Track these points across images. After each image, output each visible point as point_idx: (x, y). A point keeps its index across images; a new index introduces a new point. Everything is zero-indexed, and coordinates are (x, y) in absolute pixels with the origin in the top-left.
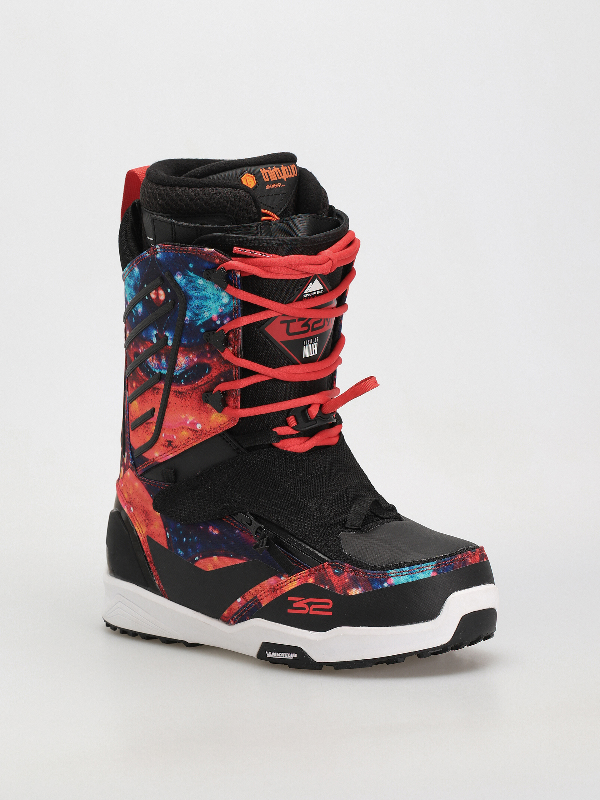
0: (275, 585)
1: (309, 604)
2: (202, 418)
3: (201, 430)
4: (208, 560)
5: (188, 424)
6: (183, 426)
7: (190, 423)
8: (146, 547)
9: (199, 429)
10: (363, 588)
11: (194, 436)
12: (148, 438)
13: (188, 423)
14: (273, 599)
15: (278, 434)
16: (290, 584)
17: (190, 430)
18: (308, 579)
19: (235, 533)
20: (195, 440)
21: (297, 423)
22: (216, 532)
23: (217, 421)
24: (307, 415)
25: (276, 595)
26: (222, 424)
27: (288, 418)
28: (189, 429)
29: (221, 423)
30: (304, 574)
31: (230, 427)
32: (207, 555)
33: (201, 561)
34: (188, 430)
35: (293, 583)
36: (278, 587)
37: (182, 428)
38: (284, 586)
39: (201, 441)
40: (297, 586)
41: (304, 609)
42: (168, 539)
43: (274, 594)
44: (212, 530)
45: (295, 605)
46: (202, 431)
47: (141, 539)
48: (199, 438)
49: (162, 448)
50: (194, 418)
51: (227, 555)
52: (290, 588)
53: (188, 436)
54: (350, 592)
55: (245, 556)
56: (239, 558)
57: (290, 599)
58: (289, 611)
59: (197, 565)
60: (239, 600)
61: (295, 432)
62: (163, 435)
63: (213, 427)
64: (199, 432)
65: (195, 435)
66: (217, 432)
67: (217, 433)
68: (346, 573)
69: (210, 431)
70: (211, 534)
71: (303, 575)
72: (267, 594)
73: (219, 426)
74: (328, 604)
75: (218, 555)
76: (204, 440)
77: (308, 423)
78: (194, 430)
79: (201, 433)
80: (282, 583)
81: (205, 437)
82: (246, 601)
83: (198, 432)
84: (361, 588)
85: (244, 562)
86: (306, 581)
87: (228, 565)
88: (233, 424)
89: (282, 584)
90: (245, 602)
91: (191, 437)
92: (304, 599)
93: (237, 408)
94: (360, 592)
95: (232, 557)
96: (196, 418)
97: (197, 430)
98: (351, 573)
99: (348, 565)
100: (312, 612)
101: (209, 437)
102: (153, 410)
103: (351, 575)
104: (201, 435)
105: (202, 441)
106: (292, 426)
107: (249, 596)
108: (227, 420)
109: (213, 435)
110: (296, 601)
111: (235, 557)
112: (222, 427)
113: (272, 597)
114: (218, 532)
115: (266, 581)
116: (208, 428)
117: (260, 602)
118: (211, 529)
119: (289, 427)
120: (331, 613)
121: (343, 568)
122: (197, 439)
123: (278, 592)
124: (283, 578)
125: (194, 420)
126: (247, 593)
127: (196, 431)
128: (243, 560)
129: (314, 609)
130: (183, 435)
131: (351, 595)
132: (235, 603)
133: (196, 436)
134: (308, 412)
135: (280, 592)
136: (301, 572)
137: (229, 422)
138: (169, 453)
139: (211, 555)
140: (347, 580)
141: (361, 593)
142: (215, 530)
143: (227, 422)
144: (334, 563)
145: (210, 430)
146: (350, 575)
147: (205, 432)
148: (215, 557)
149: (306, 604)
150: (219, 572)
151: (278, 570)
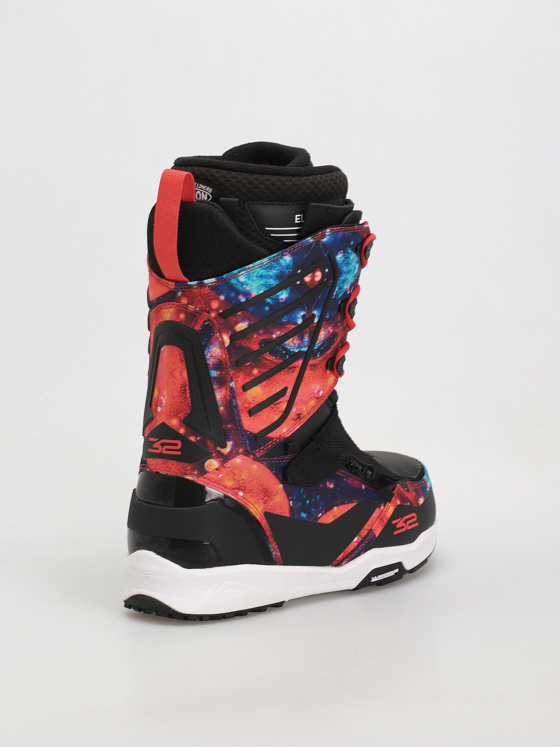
1: (405, 522)
8: (264, 523)
12: (276, 418)
22: (332, 486)
32: (328, 509)
35: (390, 509)
42: (290, 507)
45: (398, 526)
47: (258, 517)
49: (291, 422)
51: (343, 503)
57: (394, 522)
58: (396, 533)
59: (321, 521)
62: (294, 410)
75: (337, 505)
87: (345, 511)
90: (361, 539)
92: (401, 519)
95: (347, 504)
100: (409, 528)
102: (286, 389)
107: (364, 532)
138: (296, 426)
139: (332, 508)
150: (338, 521)
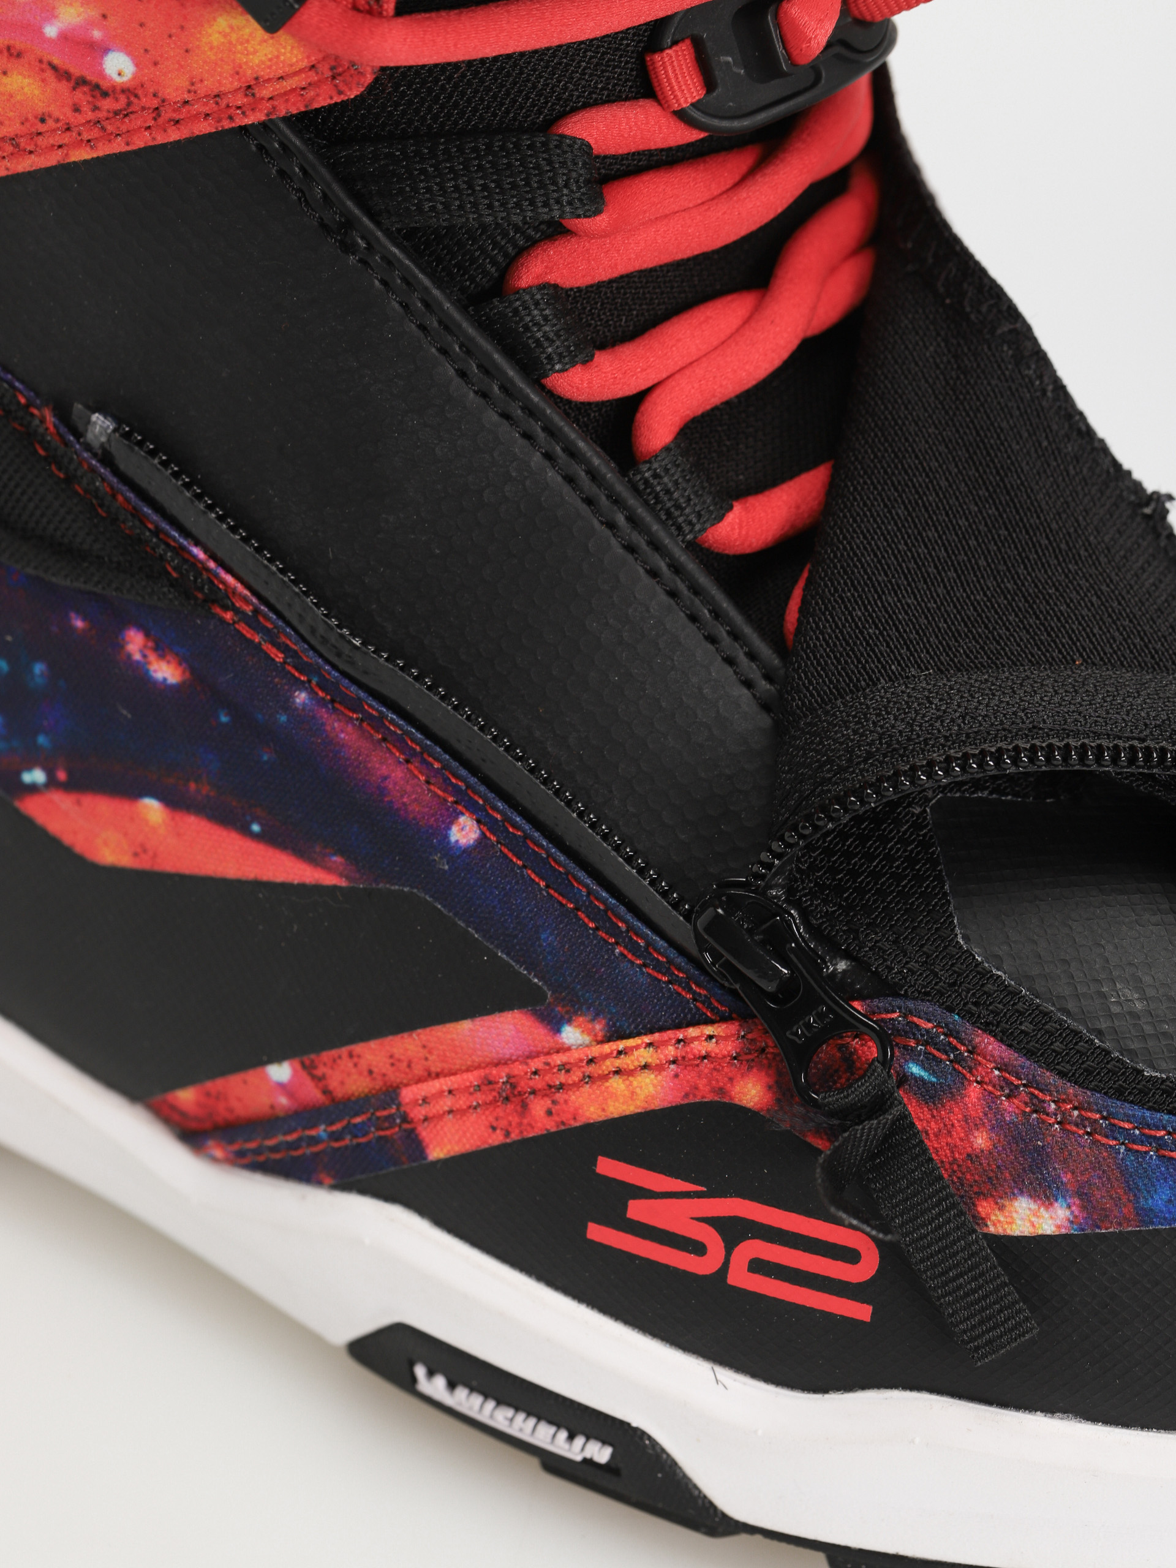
0: (518, 1069)
2: (142, 25)
3: (129, 91)
4: (104, 806)
5: (50, 41)
6: (19, 44)
7: (64, 37)
9: (118, 79)
10: (1083, 1208)
11: (76, 109)
13: (51, 31)
14: (497, 1139)
15: (595, 152)
16: (617, 1084)
17: (62, 74)
18: (731, 1079)
19: (287, 705)
20: (85, 137)
21: (710, 84)
22: (165, 672)
23: (242, 58)
24: (773, 42)
25: (520, 1124)
26: (269, 80)
27: (657, 57)
28: (54, 68)
29: (264, 74)
30: (711, 1046)
31: (316, 105)
33: (63, 801)
34: (43, 70)
36: (538, 1082)
37: (11, 55)
38: (577, 1085)
39: (118, 146)
40: (657, 1105)
41: (698, 1248)
43: (507, 1114)
44: (145, 656)
45: (637, 1210)
46: (136, 96)
48: (110, 128)
50: (93, 13)
52: (617, 1108)
53: (41, 108)
54: (998, 1216)
55: (341, 852)
56: (302, 853)
57: (607, 1167)
58: (597, 1232)
60: (280, 1072)
61: (686, 136)
63: (209, 85)
64: (117, 100)
65: (85, 108)
66: (231, 118)
67: (227, 125)
68: (974, 1092)
69: (186, 103)
70: (140, 676)
71: (701, 1048)
72: (462, 1102)
73: (249, 87)
74: (850, 1256)
75: (174, 801)
76: (140, 142)
77: (772, 82)
78: (82, 82)
79: (129, 104)
80: (566, 1068)
81: (149, 128)
82: (326, 1092)
83: (105, 94)
84: (1069, 1207)
85: (329, 880)
86: (721, 1091)
87: (231, 869)
88: (340, 93)
89: (568, 1071)
91: (56, 114)
93: (380, 15)
94: (1058, 1227)
96: (104, 16)
97: (104, 85)
98: (1008, 1097)
99: (990, 1044)
100: (740, 1277)
101: (174, 135)
103: (1010, 1109)
104: (125, 113)
105: (129, 148)
106: (676, 107)
108: (305, 64)
109: (204, 128)
110: (650, 1191)
111: (270, 838)
112: (266, 92)
113: (494, 1129)
114: (184, 672)
115: (466, 1025)
116: (174, 87)
117: (413, 1130)
118: (135, 643)
119: (660, 104)
120: (862, 1312)
121: (959, 1059)
122: (95, 133)
123: (538, 1107)
124: (571, 1035)
125: (90, 24)
126: (334, 1052)
127: (100, 90)
128: (329, 870)
129: (758, 1266)
130: (11, 96)
131: (1001, 1231)
132: (251, 1076)
133: (90, 115)
134: (778, 25)
135: (549, 1113)
136: (692, 1032)
137: (312, 73)
140: (981, 1141)
141: (1063, 1231)
142: (162, 657)
143: (301, 71)
144: (905, 1016)
145: (187, 97)
146: (999, 1111)
147: (155, 103)
148: (152, 808)
149: (715, 1222)
151: (545, 983)
